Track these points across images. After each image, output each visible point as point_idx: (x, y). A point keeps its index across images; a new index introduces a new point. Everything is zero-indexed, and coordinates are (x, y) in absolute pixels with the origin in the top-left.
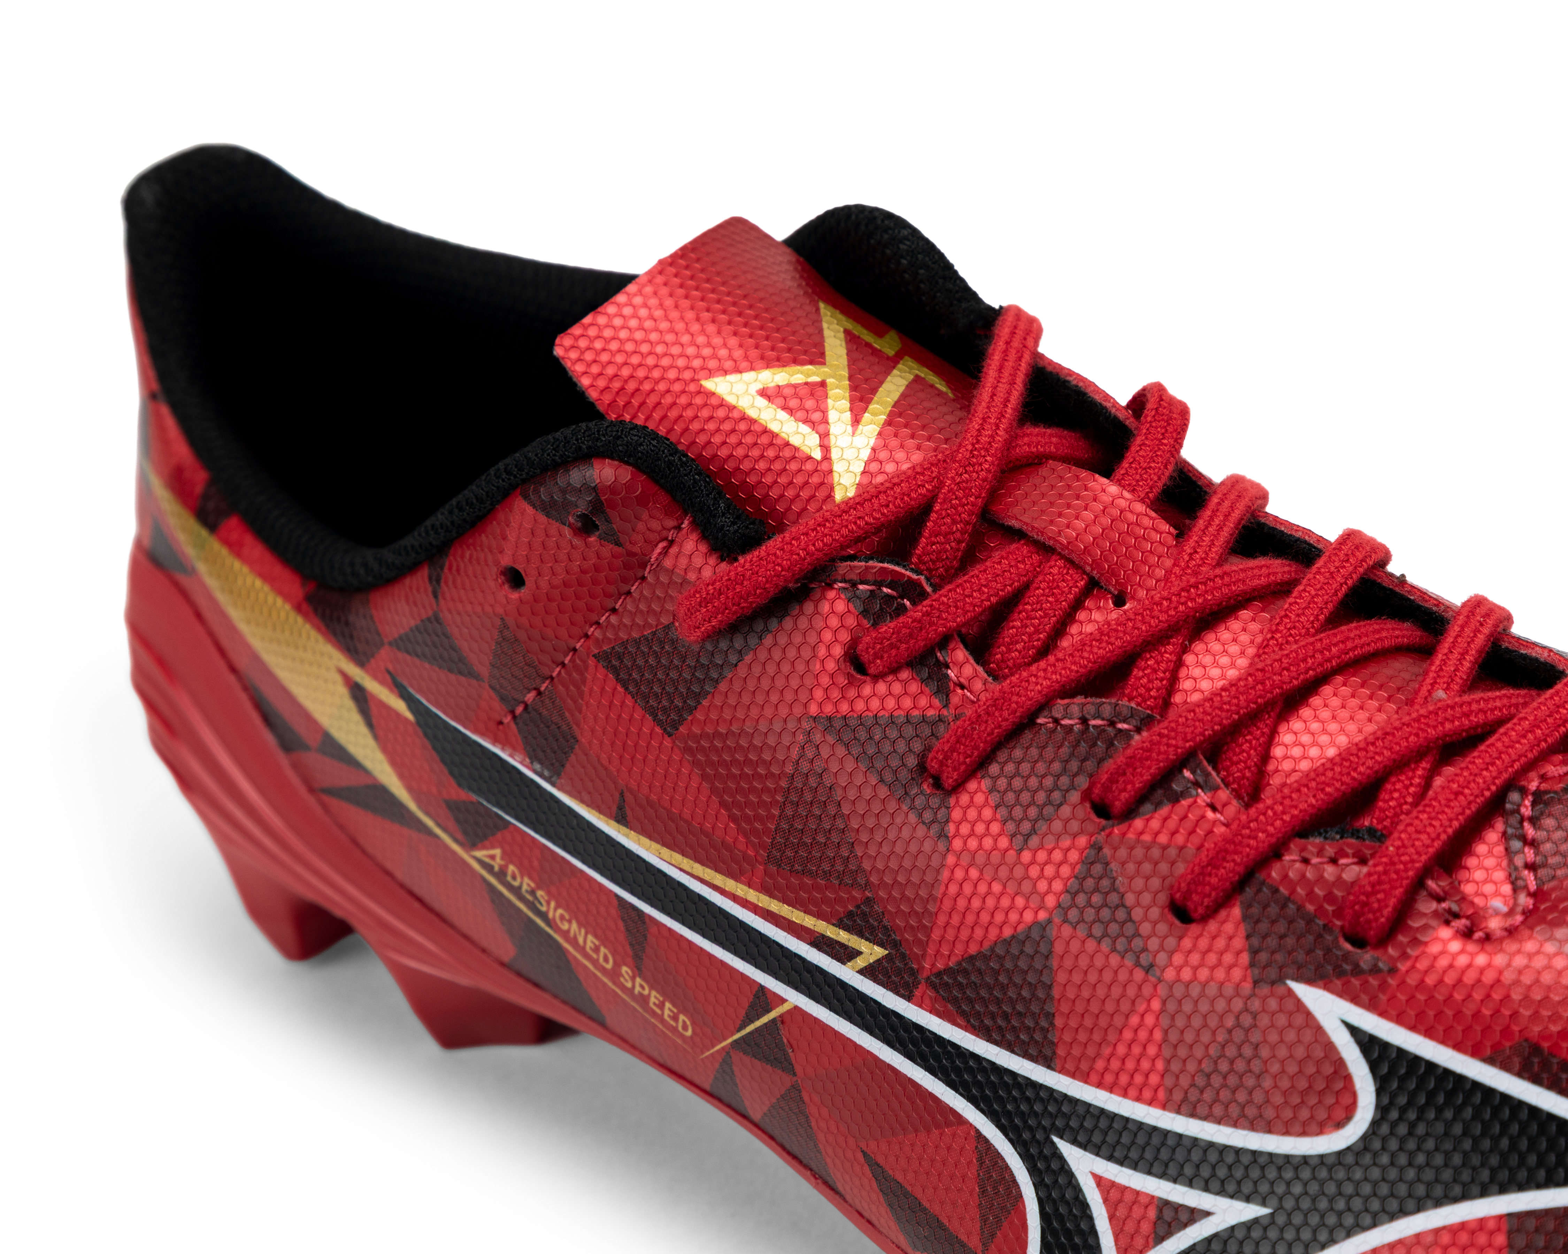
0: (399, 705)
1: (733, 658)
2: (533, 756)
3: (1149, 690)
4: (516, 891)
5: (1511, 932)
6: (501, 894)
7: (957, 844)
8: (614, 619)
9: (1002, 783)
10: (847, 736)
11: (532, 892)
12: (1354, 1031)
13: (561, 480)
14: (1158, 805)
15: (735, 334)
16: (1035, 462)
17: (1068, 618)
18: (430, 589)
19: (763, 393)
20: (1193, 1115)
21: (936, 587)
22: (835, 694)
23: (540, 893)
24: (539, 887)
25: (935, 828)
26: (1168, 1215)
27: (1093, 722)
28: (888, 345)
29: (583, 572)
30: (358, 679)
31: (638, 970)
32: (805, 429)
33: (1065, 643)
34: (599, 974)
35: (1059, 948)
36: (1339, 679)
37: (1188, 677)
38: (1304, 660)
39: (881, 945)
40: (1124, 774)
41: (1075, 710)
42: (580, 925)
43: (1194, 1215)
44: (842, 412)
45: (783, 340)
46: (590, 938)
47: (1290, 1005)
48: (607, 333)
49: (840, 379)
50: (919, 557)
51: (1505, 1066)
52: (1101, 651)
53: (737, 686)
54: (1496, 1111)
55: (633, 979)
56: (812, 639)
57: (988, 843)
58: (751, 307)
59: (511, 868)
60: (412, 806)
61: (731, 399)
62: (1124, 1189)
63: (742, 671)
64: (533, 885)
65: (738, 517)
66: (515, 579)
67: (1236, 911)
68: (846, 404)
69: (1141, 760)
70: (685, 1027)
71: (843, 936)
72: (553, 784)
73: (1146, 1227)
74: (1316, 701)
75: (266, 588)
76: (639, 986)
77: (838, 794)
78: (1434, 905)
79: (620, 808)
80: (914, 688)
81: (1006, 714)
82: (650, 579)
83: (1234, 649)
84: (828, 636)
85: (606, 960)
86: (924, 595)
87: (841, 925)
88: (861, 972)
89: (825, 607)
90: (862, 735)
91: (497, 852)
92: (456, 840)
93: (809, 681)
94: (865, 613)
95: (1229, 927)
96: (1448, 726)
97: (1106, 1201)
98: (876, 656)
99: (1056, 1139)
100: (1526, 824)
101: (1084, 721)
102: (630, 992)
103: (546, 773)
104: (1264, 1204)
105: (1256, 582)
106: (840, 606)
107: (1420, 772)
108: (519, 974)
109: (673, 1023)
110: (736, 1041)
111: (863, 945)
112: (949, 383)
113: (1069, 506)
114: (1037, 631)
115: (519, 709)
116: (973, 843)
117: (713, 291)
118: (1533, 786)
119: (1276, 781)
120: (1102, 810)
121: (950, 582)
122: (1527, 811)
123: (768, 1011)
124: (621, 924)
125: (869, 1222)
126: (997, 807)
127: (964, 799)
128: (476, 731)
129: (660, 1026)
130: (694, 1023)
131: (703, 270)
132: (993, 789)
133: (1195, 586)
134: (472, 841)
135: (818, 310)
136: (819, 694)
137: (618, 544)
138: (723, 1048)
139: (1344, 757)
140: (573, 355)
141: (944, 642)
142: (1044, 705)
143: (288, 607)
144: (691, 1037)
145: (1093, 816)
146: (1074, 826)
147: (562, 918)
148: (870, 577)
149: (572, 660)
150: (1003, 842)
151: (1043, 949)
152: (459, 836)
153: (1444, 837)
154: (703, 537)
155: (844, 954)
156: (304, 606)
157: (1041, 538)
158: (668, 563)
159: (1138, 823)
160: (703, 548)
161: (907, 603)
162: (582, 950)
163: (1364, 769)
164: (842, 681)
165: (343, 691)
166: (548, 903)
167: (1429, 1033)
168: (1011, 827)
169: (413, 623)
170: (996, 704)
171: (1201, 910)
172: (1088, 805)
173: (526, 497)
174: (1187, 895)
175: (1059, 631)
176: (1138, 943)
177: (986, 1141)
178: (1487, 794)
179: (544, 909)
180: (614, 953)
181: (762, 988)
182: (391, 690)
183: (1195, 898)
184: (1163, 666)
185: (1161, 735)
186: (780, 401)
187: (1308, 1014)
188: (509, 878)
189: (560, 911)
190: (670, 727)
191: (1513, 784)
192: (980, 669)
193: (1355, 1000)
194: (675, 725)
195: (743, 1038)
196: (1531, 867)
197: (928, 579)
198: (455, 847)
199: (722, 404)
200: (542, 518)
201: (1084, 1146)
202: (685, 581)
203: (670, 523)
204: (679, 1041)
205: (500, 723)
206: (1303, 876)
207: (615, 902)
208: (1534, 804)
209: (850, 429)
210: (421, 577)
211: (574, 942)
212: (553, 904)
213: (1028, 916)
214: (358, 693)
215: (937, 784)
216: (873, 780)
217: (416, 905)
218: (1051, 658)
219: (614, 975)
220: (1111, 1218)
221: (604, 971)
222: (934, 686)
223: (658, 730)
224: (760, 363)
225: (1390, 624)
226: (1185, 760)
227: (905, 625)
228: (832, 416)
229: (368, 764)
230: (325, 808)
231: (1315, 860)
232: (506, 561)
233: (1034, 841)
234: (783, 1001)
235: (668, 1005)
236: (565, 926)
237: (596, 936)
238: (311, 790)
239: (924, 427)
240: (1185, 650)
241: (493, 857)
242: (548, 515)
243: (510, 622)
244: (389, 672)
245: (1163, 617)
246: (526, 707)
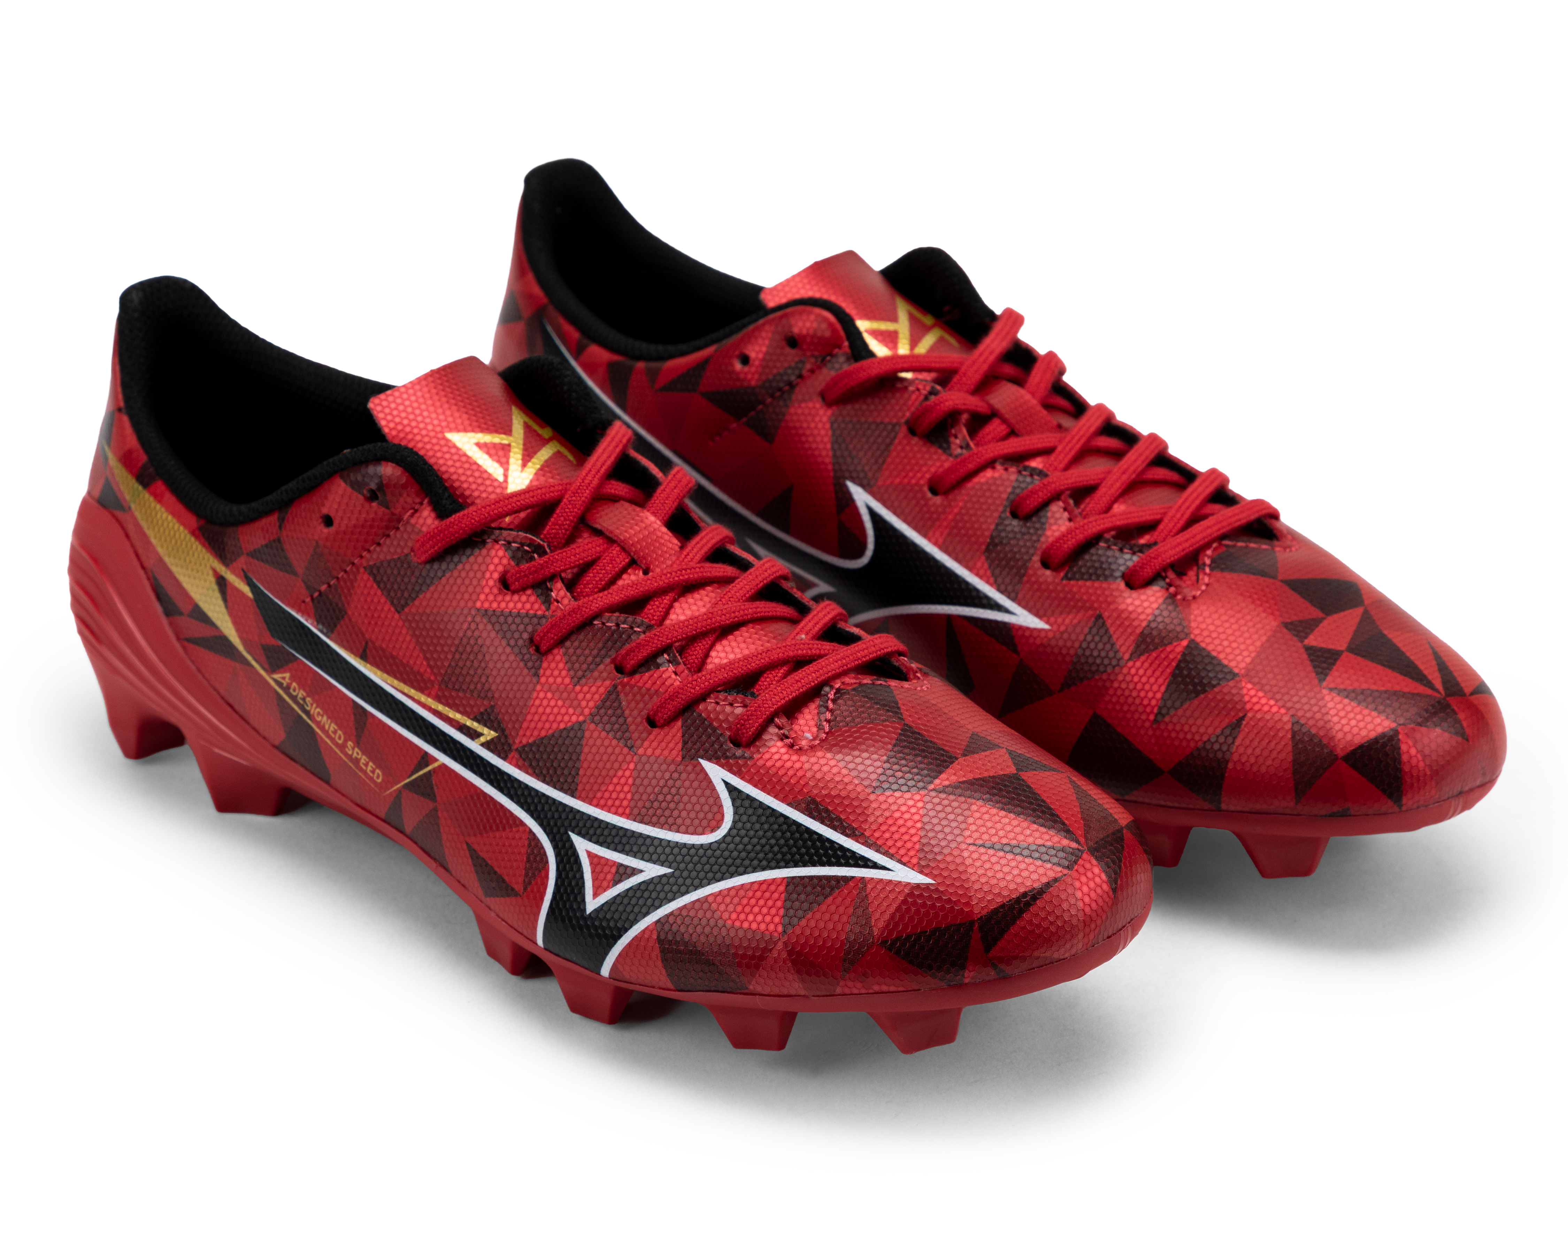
0: (246, 589)
1: (440, 574)
2: (319, 620)
3: (653, 616)
4: (294, 698)
5: (812, 748)
6: (284, 700)
7: (543, 680)
8: (378, 549)
9: (571, 651)
10: (494, 619)
11: (304, 699)
12: (727, 784)
13: (363, 471)
14: (649, 669)
15: (466, 413)
16: (614, 499)
17: (618, 576)
18: (278, 524)
19: (478, 445)
20: (642, 822)
21: (552, 551)
22: (491, 598)
23: (308, 699)
24: (308, 696)
25: (533, 671)
26: (621, 870)
27: (622, 626)
28: (546, 433)
29: (366, 521)
30: (223, 574)
31: (358, 744)
32: (496, 465)
33: (615, 587)
34: (333, 747)
35: (587, 734)
36: (751, 625)
37: (675, 613)
38: (734, 612)
39: (495, 731)
40: (634, 651)
41: (614, 618)
42: (329, 717)
43: (635, 872)
44: (517, 460)
45: (491, 420)
46: (333, 725)
47: (698, 769)
48: (399, 401)
49: (518, 444)
50: (545, 535)
51: (797, 807)
52: (631, 592)
53: (440, 588)
54: (789, 826)
55: (353, 749)
56: (483, 567)
57: (559, 680)
58: (476, 401)
59: (294, 684)
60: (240, 647)
61: (459, 445)
62: (601, 858)
63: (444, 581)
64: (305, 694)
65: (454, 502)
66: (328, 521)
67: (679, 723)
68: (520, 456)
69: (644, 646)
70: (378, 777)
71: (475, 725)
72: (328, 637)
73: (609, 877)
74: (737, 633)
75: (175, 521)
76: (356, 753)
77: (484, 649)
78: (776, 730)
79: (364, 651)
80: (533, 599)
81: (578, 616)
82: (402, 528)
83: (700, 603)
84: (492, 567)
85: (340, 738)
86: (545, 553)
87: (475, 719)
88: (482, 745)
89: (493, 553)
90: (502, 619)
91: (287, 675)
92: (264, 668)
93: (478, 590)
94: (513, 557)
95: (674, 730)
96: (800, 652)
97: (591, 864)
98: (516, 580)
99: (570, 833)
100: (829, 702)
101: (618, 625)
102: (350, 757)
103: (325, 630)
104: (670, 867)
105: (717, 574)
106: (501, 553)
107: (782, 671)
108: (284, 753)
109: (371, 775)
110: (406, 784)
111: (486, 731)
112: (575, 456)
113: (628, 522)
114: (601, 580)
115: (316, 594)
116: (551, 680)
117: (458, 390)
118: (837, 686)
119: (709, 667)
120: (620, 669)
121: (561, 549)
122: (831, 696)
123: (427, 766)
124: (352, 717)
125: (463, 886)
126: (567, 663)
127: (550, 657)
128: (288, 605)
129: (363, 777)
130: (384, 774)
131: (453, 379)
132: (565, 654)
133: (686, 570)
134: (273, 668)
135: (511, 409)
136: (482, 597)
137: (388, 508)
138: (398, 789)
139: (745, 658)
140: (379, 408)
141: (553, 577)
142: (598, 615)
143: (186, 532)
144: (380, 783)
145: (614, 672)
146: (605, 674)
147: (319, 714)
148: (519, 540)
149: (351, 569)
150: (567, 680)
151: (579, 735)
152: (266, 666)
153: (787, 699)
154: (434, 510)
155: (473, 735)
156: (197, 532)
157: (610, 535)
158: (413, 521)
159: (637, 676)
160: (433, 515)
161: (536, 556)
162: (326, 733)
163: (754, 665)
164: (495, 591)
165: (212, 579)
166: (312, 705)
167: (763, 789)
168: (572, 673)
169: (264, 542)
170: (574, 611)
171: (662, 721)
172: (613, 666)
173: (342, 477)
174: (656, 713)
175: (613, 581)
176: (627, 735)
177: (534, 834)
178: (813, 684)
179: (308, 708)
180: (345, 734)
181: (426, 753)
182: (242, 580)
183: (660, 714)
184: (662, 606)
185: (655, 635)
186: (485, 449)
187: (707, 775)
188: (291, 691)
189: (318, 710)
190: (400, 608)
191: (827, 682)
192: (568, 594)
193: (730, 770)
194: (403, 607)
195: (410, 782)
196: (828, 721)
197: (548, 546)
198: (262, 672)
199: (455, 446)
200: (349, 489)
201: (583, 836)
202: (420, 531)
203: (418, 500)
204: (372, 786)
205: (304, 602)
206: (715, 709)
207: (351, 704)
208: (835, 694)
209: (520, 468)
210: (273, 519)
211: (322, 728)
212: (314, 705)
213: (574, 718)
214: (222, 582)
215: (537, 650)
216: (504, 642)
217: (229, 709)
218: (606, 592)
219: (342, 747)
220: (593, 872)
221: (337, 745)
222: (543, 598)
223: (393, 609)
224: (477, 429)
225: (782, 606)
226: (666, 649)
227: (534, 566)
228: (512, 460)
229: (218, 623)
230: (185, 648)
231: (722, 703)
232: (325, 511)
233: (583, 681)
234: (436, 760)
235: (371, 764)
236: (319, 719)
237: (336, 724)
238: (179, 639)
239: (559, 475)
240: (675, 600)
241: (284, 678)
242: (353, 488)
243: (321, 543)
244: (243, 570)
245: (666, 581)
246: (320, 593)
